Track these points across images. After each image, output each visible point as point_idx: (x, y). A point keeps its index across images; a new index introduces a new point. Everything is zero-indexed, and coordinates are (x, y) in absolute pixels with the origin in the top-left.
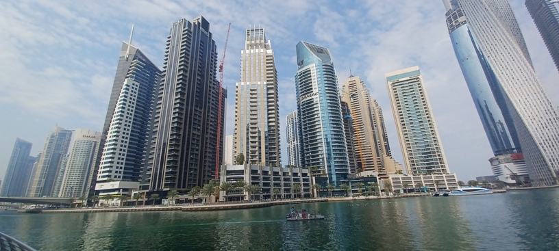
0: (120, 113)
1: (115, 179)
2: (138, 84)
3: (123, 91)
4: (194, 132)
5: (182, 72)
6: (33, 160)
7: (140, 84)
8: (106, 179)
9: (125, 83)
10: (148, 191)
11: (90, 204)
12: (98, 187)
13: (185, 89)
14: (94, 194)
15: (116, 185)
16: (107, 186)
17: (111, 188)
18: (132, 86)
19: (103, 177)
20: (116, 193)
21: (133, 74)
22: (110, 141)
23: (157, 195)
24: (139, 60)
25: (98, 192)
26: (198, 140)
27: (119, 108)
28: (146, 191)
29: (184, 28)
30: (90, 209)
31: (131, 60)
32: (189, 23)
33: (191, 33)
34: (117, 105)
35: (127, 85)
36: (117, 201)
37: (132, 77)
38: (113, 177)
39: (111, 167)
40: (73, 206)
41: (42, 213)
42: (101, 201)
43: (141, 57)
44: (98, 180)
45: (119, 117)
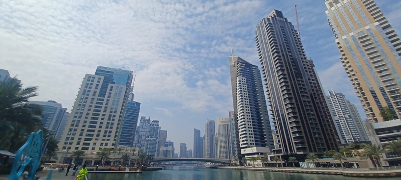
0: (241, 100)
1: (251, 146)
2: (245, 78)
3: (238, 85)
4: (304, 99)
5: (276, 55)
6: (202, 139)
7: (246, 78)
8: (246, 146)
9: (238, 80)
10: (282, 154)
11: (241, 164)
12: (243, 151)
13: (283, 66)
14: (241, 157)
15: (254, 150)
16: (248, 151)
17: (251, 152)
18: (242, 80)
19: (244, 144)
20: (256, 156)
21: (240, 73)
22: (240, 119)
23: (294, 158)
24: (241, 63)
25: (244, 155)
26: (310, 106)
27: (239, 97)
28: (280, 155)
29: (265, 24)
30: (243, 167)
31: (236, 65)
32: (268, 19)
33: (272, 24)
34: (238, 95)
35: (240, 81)
36: (259, 162)
37: (240, 75)
38: (249, 144)
39: (246, 137)
40: (232, 165)
41: (217, 168)
42: (248, 162)
43: (241, 61)
44: (241, 146)
45: (241, 103)
